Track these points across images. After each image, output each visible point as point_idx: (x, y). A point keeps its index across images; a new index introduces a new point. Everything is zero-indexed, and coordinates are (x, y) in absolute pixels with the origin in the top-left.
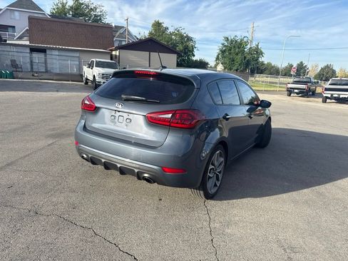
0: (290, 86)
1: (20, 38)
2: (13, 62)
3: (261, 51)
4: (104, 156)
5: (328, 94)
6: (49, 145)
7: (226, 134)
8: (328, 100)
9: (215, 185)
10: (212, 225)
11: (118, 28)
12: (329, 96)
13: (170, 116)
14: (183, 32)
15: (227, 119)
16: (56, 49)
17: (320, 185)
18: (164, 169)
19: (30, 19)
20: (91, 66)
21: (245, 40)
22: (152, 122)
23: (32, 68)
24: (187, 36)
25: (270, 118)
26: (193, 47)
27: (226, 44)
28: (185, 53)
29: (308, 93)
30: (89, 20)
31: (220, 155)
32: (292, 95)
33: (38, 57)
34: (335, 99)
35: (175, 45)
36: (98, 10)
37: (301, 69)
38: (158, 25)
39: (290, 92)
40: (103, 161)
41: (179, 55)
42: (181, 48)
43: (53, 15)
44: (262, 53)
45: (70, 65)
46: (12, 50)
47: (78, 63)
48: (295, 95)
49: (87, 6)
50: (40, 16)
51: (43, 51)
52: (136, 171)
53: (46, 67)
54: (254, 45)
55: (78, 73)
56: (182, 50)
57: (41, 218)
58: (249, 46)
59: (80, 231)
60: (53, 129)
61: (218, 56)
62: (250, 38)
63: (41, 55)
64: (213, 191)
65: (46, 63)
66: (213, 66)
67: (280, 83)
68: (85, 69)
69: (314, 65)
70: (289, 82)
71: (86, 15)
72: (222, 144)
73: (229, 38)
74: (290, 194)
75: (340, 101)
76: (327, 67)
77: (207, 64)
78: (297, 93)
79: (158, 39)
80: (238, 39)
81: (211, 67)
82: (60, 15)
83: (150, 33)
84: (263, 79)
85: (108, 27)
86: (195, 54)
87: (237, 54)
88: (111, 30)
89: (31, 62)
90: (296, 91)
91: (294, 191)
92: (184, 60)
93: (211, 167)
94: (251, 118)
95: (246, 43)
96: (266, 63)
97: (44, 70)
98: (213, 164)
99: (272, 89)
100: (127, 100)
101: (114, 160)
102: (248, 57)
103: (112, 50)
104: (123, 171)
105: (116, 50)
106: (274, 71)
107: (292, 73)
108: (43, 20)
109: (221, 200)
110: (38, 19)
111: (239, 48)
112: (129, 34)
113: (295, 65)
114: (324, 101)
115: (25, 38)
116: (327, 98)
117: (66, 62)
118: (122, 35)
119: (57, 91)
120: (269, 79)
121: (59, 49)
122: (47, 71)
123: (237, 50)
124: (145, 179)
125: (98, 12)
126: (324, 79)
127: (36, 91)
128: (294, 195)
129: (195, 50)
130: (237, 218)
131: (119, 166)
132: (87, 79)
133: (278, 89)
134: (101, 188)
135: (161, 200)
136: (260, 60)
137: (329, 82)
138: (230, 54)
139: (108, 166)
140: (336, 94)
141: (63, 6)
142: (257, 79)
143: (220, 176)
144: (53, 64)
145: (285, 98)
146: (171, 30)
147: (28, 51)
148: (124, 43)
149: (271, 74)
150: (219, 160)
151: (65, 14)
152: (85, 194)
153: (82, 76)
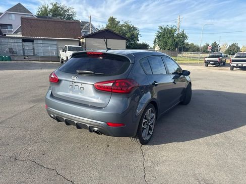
0: (207, 59)
1: (16, 33)
2: (11, 49)
3: (186, 36)
4: (65, 116)
5: (234, 64)
6: (31, 108)
7: (155, 97)
8: (235, 69)
9: (149, 134)
10: (145, 164)
11: (84, 23)
12: (235, 65)
13: (111, 84)
14: (130, 24)
15: (156, 85)
16: (40, 39)
17: (227, 131)
18: (108, 124)
19: (22, 19)
20: (64, 50)
21: (174, 27)
22: (99, 89)
23: (24, 53)
24: (133, 27)
25: (190, 83)
26: (137, 34)
27: (161, 31)
28: (132, 39)
29: (220, 64)
30: (64, 18)
31: (152, 112)
32: (209, 65)
33: (28, 46)
34: (240, 67)
35: (125, 34)
36: (70, 11)
37: (215, 47)
38: (112, 20)
39: (207, 63)
40: (65, 119)
41: (128, 40)
42: (129, 35)
43: (38, 16)
44: (186, 37)
45: (51, 50)
46: (10, 41)
47: (56, 48)
48: (211, 65)
49: (62, 9)
50: (30, 16)
51: (31, 41)
52: (88, 126)
53: (34, 52)
54: (180, 31)
55: (56, 55)
56: (129, 36)
57: (19, 163)
58: (177, 32)
59: (46, 172)
60: (35, 96)
61: (155, 40)
62: (178, 27)
63: (30, 44)
64: (147, 138)
65: (33, 49)
66: (152, 47)
67: (201, 58)
68: (61, 52)
69: (224, 44)
70: (206, 56)
71: (62, 15)
72: (153, 103)
73: (163, 27)
74: (204, 138)
75: (243, 68)
76: (234, 45)
77: (148, 46)
78: (212, 64)
79: (113, 30)
80: (169, 27)
81: (151, 48)
82: (43, 16)
83: (107, 26)
84: (188, 55)
85: (77, 22)
86: (139, 39)
87: (169, 38)
88: (79, 25)
89: (24, 49)
90: (211, 63)
91: (208, 136)
92: (131, 44)
93: (144, 121)
94: (175, 83)
95: (175, 30)
96: (190, 43)
97: (33, 55)
98: (146, 119)
99: (194, 62)
100: (80, 74)
101: (72, 118)
102: (177, 40)
103: (80, 39)
104: (79, 126)
105: (82, 38)
106: (196, 49)
107: (208, 50)
108: (31, 19)
109: (153, 144)
110: (27, 19)
111: (170, 34)
112: (92, 26)
113: (210, 45)
114: (232, 69)
115: (20, 33)
116: (234, 67)
117: (48, 48)
118: (87, 28)
119: (41, 69)
120: (192, 55)
121: (43, 39)
122: (34, 55)
123: (169, 35)
124: (95, 131)
125: (70, 12)
126: (231, 53)
127: (27, 69)
128: (208, 139)
129: (139, 36)
130: (164, 158)
131: (76, 122)
132: (62, 60)
133: (199, 62)
134: (66, 139)
135: (108, 146)
136: (186, 41)
137: (235, 56)
138: (164, 38)
139: (68, 123)
140: (240, 64)
141: (46, 9)
142: (183, 55)
143: (152, 127)
144: (38, 50)
145: (204, 68)
146: (122, 23)
147: (21, 41)
148: (88, 33)
149: (193, 51)
150: (150, 115)
151: (47, 15)
152: (53, 143)
153: (59, 57)
